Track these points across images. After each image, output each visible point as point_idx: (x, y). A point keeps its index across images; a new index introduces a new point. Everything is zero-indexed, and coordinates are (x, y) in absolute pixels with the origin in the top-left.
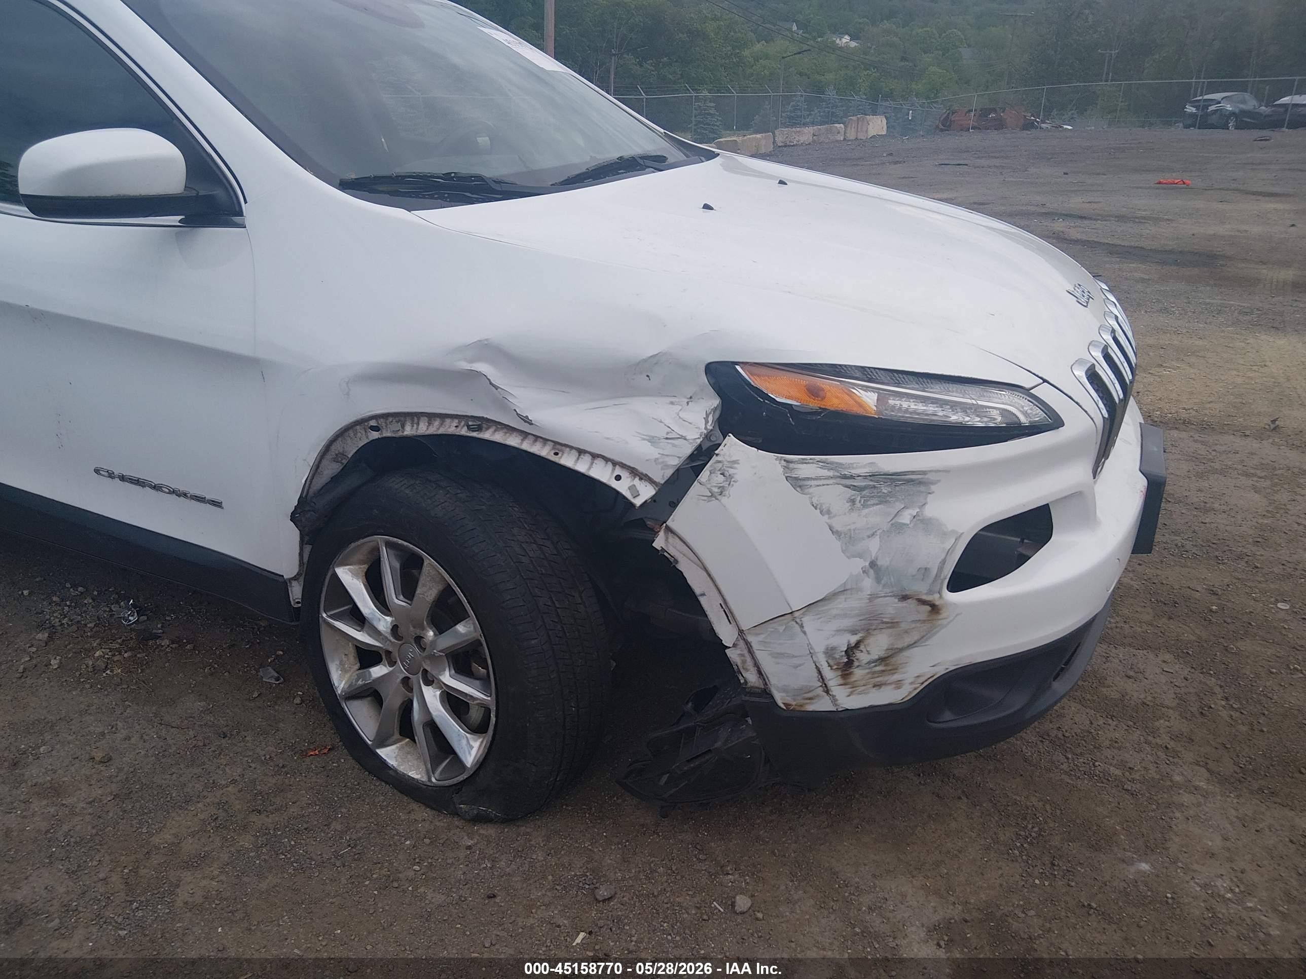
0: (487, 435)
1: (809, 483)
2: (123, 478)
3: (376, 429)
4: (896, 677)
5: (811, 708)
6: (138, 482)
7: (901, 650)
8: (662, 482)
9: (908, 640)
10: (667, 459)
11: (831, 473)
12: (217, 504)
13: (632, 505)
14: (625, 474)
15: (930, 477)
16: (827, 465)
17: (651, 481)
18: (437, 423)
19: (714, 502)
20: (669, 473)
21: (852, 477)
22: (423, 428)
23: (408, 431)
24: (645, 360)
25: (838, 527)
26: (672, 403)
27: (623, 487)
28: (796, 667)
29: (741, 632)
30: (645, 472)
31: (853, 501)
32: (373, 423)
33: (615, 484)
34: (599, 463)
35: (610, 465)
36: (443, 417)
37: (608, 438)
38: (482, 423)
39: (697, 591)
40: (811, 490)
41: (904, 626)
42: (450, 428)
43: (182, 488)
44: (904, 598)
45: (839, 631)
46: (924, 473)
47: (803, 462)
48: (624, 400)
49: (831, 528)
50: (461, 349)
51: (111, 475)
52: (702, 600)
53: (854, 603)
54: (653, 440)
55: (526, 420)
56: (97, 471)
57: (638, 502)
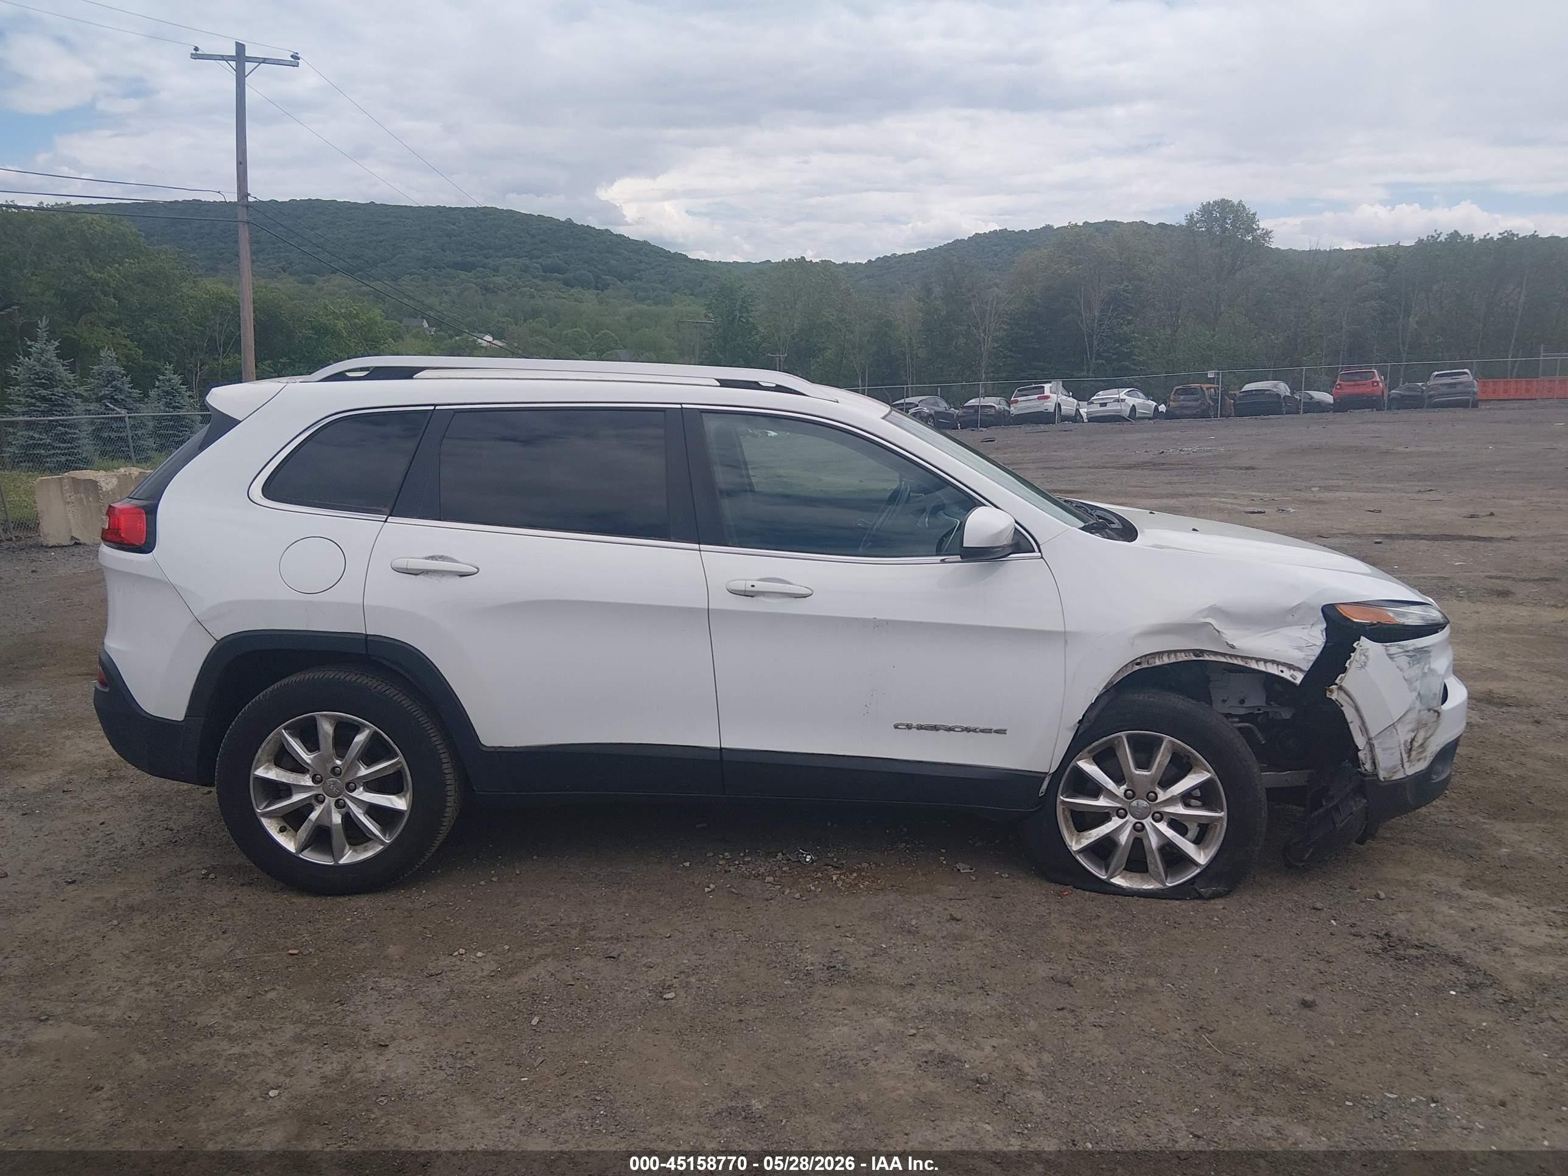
0: (1207, 658)
1: (1396, 656)
2: (920, 728)
3: (1138, 664)
4: (1424, 755)
5: (1394, 778)
6: (935, 728)
7: (1428, 738)
8: (1307, 670)
9: (1430, 733)
10: (1308, 657)
11: (1401, 650)
12: (1002, 732)
13: (1294, 684)
14: (1284, 669)
15: (1430, 649)
16: (1400, 647)
17: (1300, 670)
18: (1173, 656)
19: (1363, 670)
20: (1311, 664)
21: (1408, 651)
22: (1166, 660)
23: (1158, 663)
24: (1294, 607)
25: (1407, 677)
26: (1303, 628)
27: (1287, 674)
28: (1392, 754)
29: (1370, 739)
30: (1298, 666)
31: (1409, 663)
32: (1138, 661)
33: (1282, 675)
34: (1269, 664)
35: (1275, 665)
36: (1175, 652)
37: (1277, 650)
38: (1199, 652)
39: (1349, 720)
40: (1396, 659)
41: (1429, 725)
42: (1182, 657)
43: (972, 726)
44: (1429, 710)
45: (1409, 731)
46: (1428, 647)
47: (1391, 646)
48: (1278, 630)
49: (1404, 677)
50: (1200, 612)
51: (909, 727)
52: (1351, 726)
53: (1412, 716)
54: (1299, 648)
55: (1233, 647)
56: (896, 727)
57: (1298, 682)
